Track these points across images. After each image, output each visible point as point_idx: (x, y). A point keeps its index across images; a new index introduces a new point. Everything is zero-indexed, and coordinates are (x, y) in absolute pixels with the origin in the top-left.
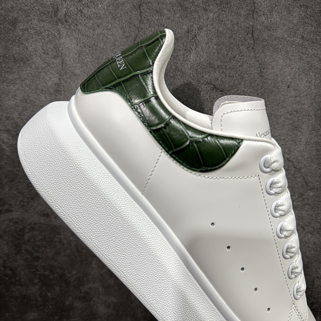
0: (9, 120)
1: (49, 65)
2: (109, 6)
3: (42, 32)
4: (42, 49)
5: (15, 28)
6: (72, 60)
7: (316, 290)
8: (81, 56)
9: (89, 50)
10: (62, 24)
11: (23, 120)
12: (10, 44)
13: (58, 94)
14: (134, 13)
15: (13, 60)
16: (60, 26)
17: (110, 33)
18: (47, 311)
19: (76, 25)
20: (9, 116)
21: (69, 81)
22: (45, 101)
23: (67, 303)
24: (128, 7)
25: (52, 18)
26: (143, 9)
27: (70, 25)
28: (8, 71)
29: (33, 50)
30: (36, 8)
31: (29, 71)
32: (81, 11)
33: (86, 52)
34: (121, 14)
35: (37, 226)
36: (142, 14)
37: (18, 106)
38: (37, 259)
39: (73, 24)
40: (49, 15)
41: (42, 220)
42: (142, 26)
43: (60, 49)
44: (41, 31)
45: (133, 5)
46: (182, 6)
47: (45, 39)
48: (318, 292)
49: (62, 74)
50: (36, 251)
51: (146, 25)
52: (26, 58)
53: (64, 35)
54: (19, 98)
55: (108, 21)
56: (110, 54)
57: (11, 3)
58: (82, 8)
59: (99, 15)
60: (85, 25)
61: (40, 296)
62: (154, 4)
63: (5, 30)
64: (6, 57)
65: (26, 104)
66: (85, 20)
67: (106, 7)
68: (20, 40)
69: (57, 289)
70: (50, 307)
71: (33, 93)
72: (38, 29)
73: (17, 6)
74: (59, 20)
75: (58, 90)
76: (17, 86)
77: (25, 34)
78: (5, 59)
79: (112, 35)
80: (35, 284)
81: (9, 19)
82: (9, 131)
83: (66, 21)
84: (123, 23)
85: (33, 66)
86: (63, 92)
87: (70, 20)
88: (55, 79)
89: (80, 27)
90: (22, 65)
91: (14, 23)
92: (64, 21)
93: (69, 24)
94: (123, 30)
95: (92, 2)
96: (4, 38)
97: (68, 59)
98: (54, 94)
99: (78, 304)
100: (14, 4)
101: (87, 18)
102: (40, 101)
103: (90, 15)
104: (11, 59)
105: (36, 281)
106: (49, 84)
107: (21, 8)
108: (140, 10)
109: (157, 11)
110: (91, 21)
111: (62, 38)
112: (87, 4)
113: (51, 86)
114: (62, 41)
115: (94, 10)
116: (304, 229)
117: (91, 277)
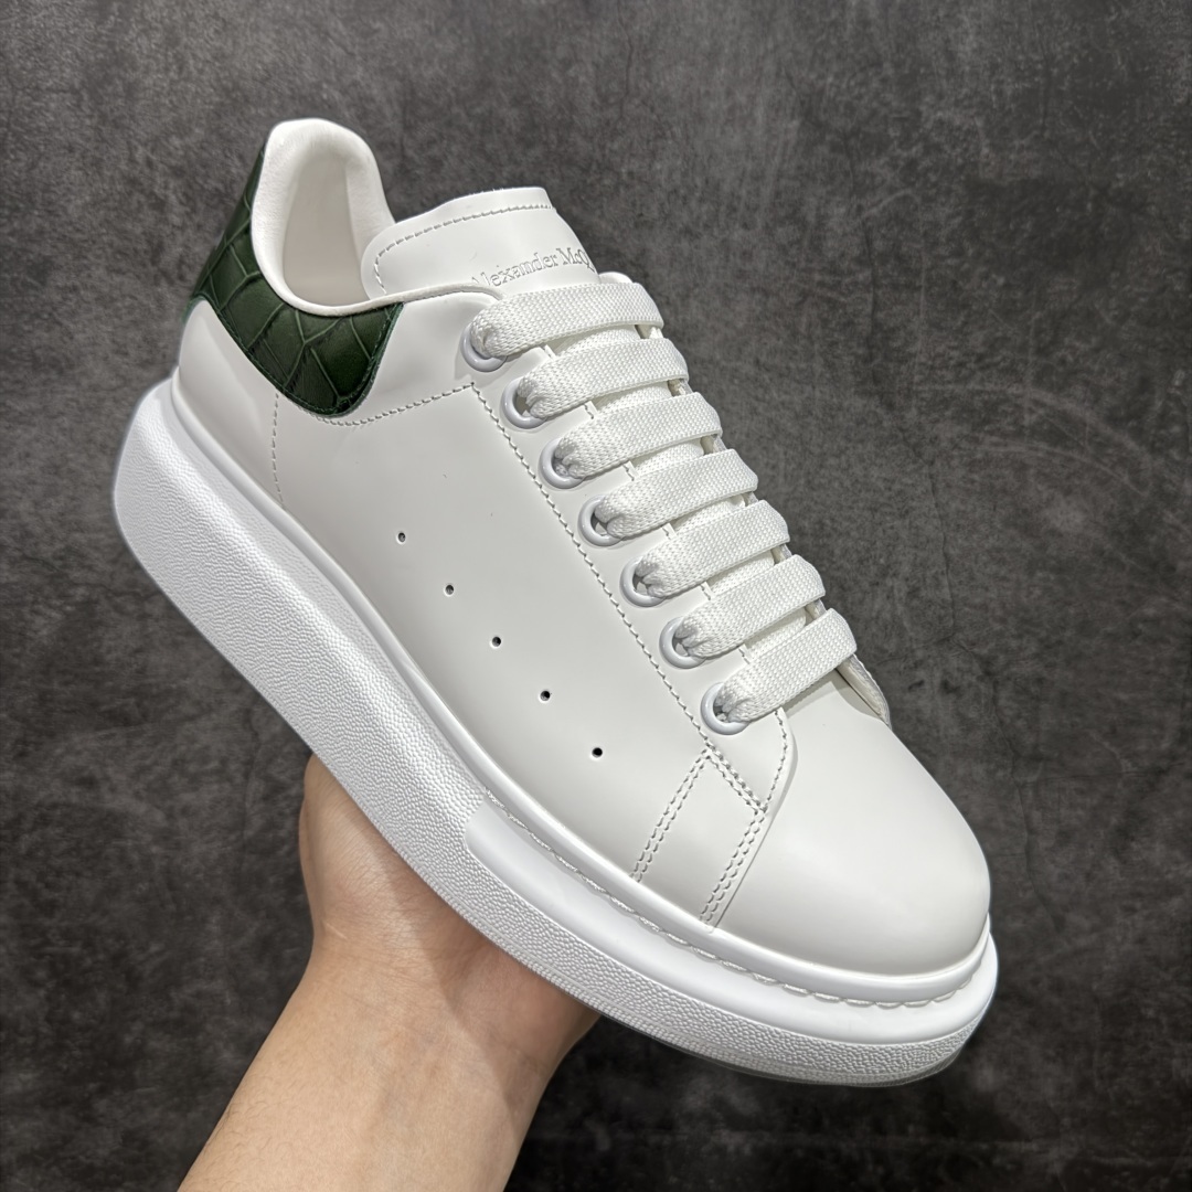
3: (116, 300)
4: (114, 341)
10: (171, 283)
12: (26, 323)
18: (65, 1067)
23: (128, 1039)
25: (144, 265)
30: (105, 239)
31: (73, 393)
35: (58, 812)
38: (50, 908)
41: (74, 795)
50: (48, 886)
52: (68, 360)
53: (174, 311)
61: (48, 1020)
69: (102, 997)
70: (77, 1053)
73: (55, 230)
76: (34, 431)
77: (71, 300)
80: (36, 984)
83: (181, 278)
85: (85, 382)
91: (42, 270)
99: (159, 1044)
105: (41, 974)
107: (65, 236)
117: (202, 960)
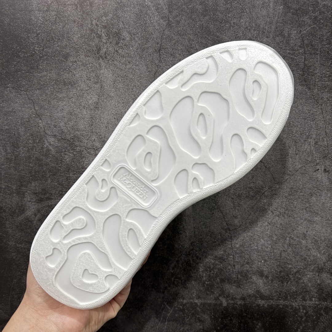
0: (56, 128)
1: (91, 88)
2: (137, 49)
5: (66, 60)
6: (108, 86)
7: (283, 261)
8: (115, 83)
9: (122, 79)
11: (67, 128)
13: (96, 110)
14: (155, 55)
15: (63, 83)
16: (101, 61)
17: (137, 68)
19: (113, 61)
20: (57, 124)
21: (105, 100)
22: (86, 115)
24: (151, 50)
26: (161, 53)
27: (108, 61)
28: (58, 91)
29: (79, 77)
32: (117, 51)
33: (119, 81)
34: (146, 55)
36: (161, 56)
37: (65, 118)
39: (111, 60)
40: (93, 52)
42: (161, 64)
43: (100, 77)
44: (87, 63)
45: (155, 49)
46: (189, 52)
47: (89, 70)
48: (284, 262)
49: (100, 95)
51: (163, 63)
54: (65, 112)
55: (137, 59)
56: (137, 83)
57: (66, 42)
58: (118, 49)
59: (130, 55)
60: (120, 61)
62: (170, 50)
63: (59, 61)
64: (58, 81)
65: (71, 116)
66: (120, 58)
67: (135, 50)
68: (70, 69)
71: (77, 109)
72: (84, 62)
74: (101, 56)
75: (96, 107)
78: (57, 82)
79: (139, 69)
81: (62, 54)
82: (55, 136)
84: (147, 62)
86: (100, 108)
87: (108, 57)
88: (95, 99)
89: (115, 62)
90: (70, 87)
92: (104, 57)
93: (107, 59)
94: (147, 67)
95: (126, 45)
96: (58, 67)
97: (105, 85)
98: (93, 110)
100: (68, 43)
101: (122, 56)
102: (82, 115)
103: (124, 54)
104: (62, 83)
106: (90, 102)
108: (160, 53)
109: (171, 55)
110: (124, 59)
111: (102, 69)
112: (122, 46)
113: (91, 104)
114: (102, 71)
115: (127, 51)
116: (273, 213)
